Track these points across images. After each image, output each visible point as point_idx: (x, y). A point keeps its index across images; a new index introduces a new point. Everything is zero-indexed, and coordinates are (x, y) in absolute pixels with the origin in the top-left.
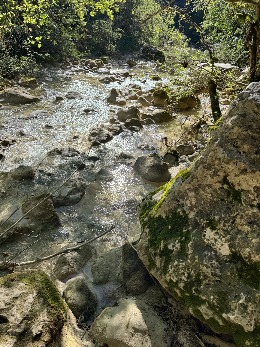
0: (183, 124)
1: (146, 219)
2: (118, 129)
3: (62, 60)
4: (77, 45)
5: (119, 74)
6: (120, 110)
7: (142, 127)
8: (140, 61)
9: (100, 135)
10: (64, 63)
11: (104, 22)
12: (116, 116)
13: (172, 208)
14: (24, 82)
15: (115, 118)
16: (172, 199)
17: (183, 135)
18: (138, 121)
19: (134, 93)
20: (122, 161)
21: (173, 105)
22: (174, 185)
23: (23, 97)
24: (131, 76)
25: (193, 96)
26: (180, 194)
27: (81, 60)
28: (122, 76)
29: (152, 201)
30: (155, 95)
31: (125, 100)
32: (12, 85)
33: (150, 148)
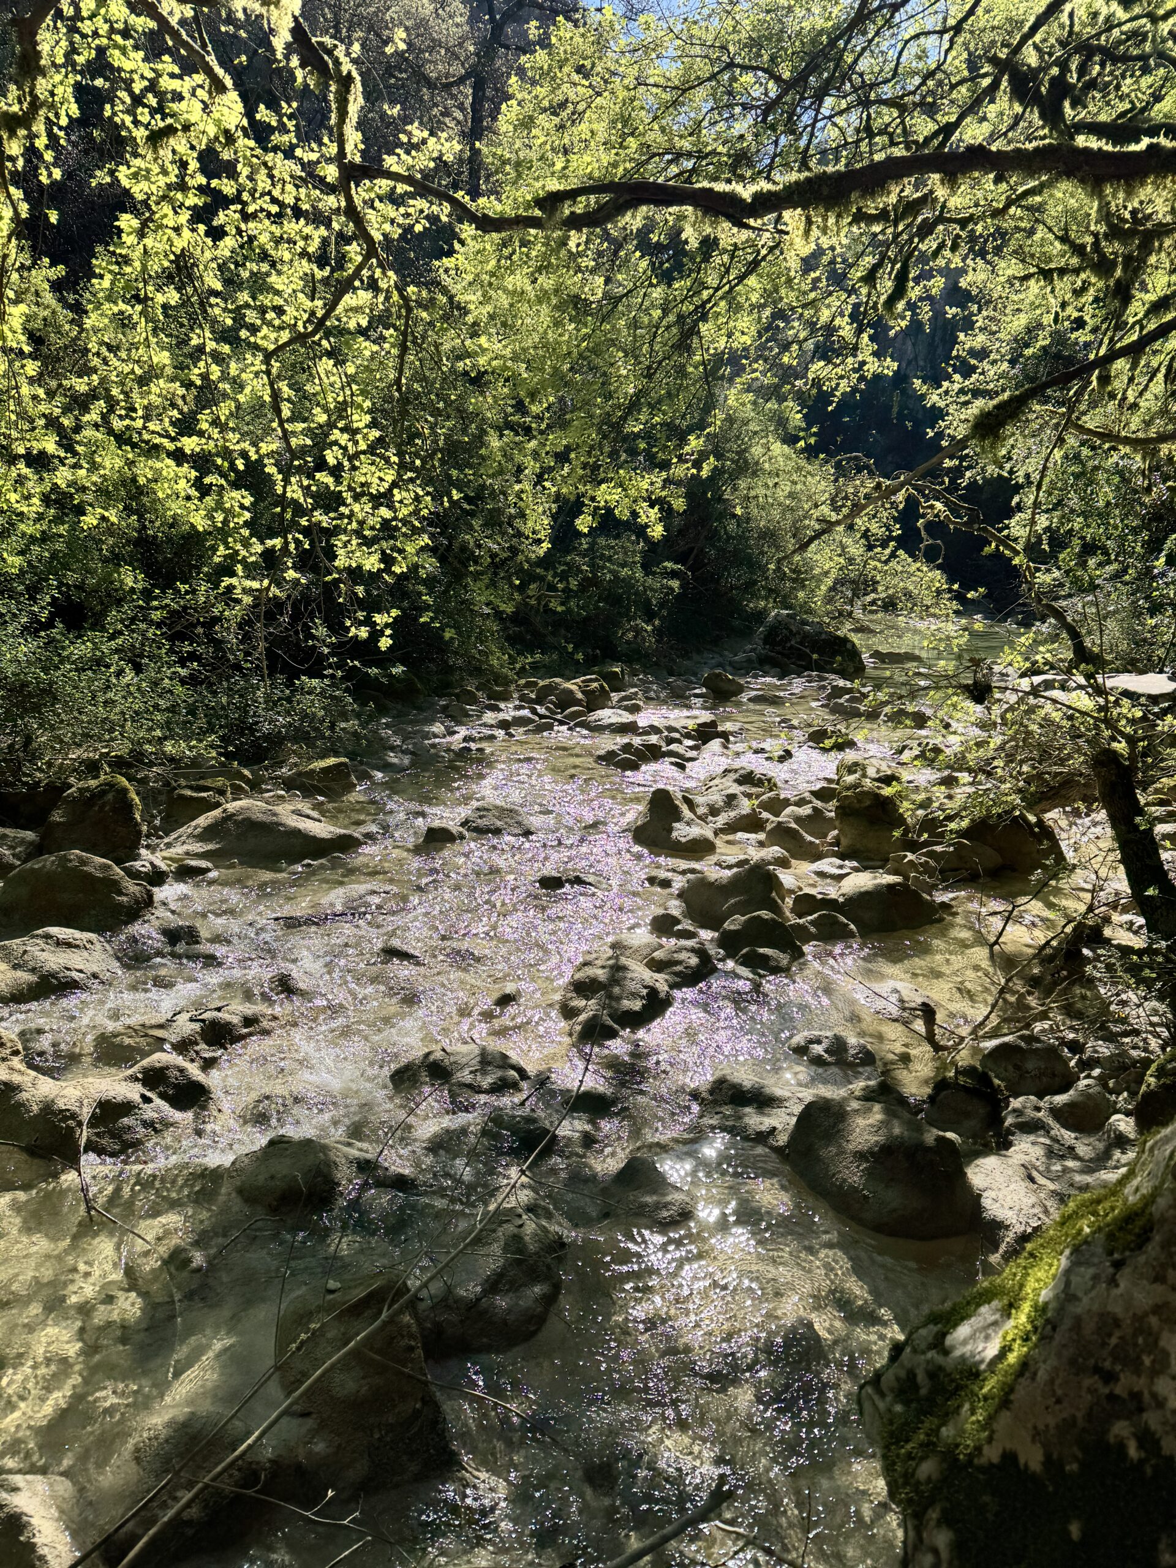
0: (996, 943)
1: (927, 1469)
2: (694, 961)
3: (448, 685)
4: (505, 629)
5: (675, 730)
6: (690, 876)
7: (802, 954)
8: (756, 677)
9: (616, 990)
10: (457, 696)
11: (613, 542)
12: (677, 903)
13: (1079, 1415)
14: (300, 774)
15: (676, 913)
16: (1073, 1362)
17: (1002, 991)
18: (782, 925)
19: (745, 806)
20: (726, 1117)
21: (931, 854)
22: (1068, 1284)
23: (297, 832)
24: (725, 735)
25: (1022, 816)
26: (1110, 1335)
27: (522, 682)
28: (688, 736)
29: (948, 1363)
30: (844, 811)
31: (710, 835)
32: (255, 786)
33: (855, 1056)
